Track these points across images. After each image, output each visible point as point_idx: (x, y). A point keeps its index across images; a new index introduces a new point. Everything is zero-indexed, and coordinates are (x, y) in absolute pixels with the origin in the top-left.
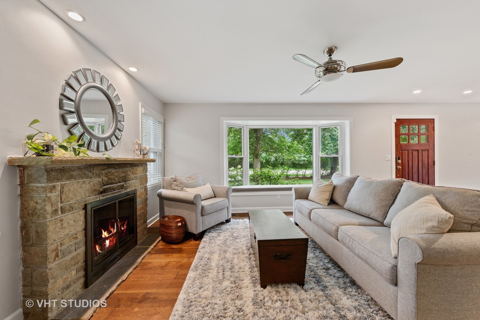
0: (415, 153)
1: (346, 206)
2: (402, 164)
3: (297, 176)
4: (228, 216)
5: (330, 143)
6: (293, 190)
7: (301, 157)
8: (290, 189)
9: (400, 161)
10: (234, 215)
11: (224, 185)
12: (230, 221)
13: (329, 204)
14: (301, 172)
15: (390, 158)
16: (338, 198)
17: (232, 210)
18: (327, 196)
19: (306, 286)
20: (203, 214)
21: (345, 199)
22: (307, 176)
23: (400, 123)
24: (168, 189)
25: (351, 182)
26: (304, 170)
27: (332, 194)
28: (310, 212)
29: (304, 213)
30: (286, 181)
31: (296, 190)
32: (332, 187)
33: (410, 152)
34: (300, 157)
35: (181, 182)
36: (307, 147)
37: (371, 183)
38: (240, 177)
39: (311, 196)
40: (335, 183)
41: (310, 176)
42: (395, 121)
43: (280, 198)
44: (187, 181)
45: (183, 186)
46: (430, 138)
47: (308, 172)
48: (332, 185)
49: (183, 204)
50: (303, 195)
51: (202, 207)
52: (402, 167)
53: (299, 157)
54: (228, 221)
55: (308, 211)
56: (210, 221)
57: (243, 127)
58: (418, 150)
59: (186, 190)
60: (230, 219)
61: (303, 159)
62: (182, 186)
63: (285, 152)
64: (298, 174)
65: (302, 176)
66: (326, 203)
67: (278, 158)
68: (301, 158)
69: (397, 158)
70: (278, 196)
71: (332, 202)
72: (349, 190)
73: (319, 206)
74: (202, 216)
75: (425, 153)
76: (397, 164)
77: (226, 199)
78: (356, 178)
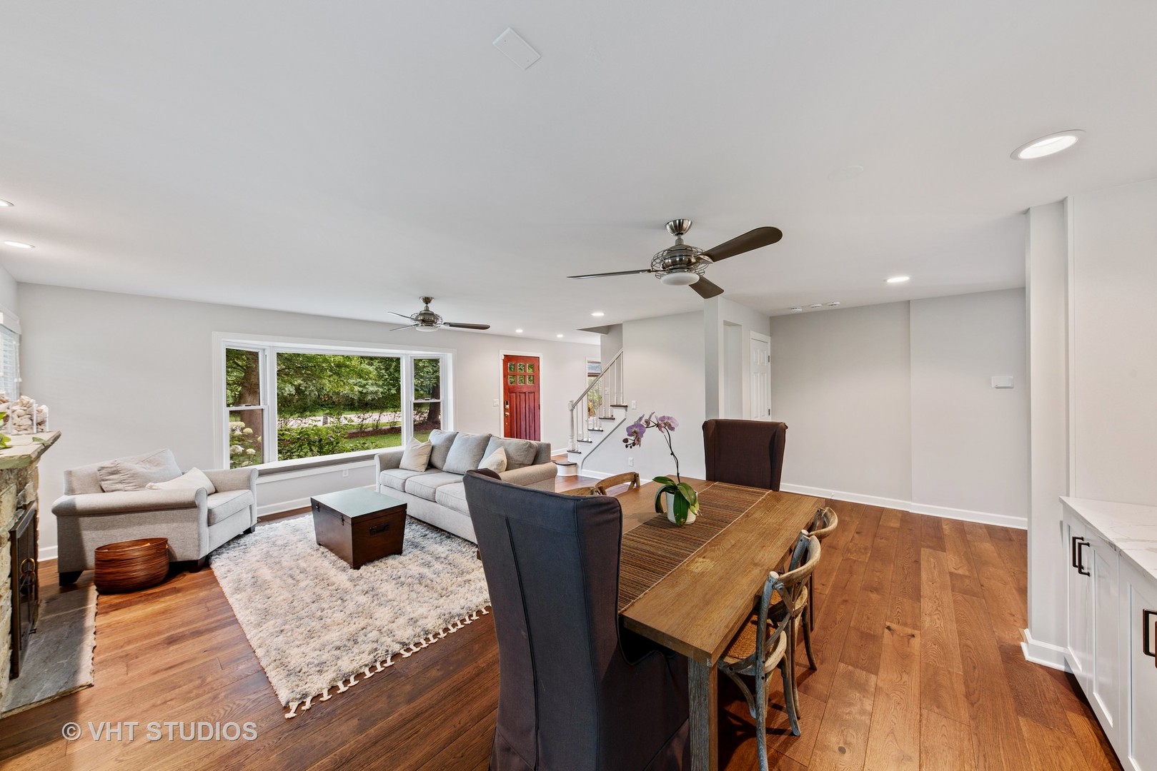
0: (523, 396)
1: (444, 469)
2: (511, 410)
3: (361, 428)
4: (251, 521)
5: (428, 366)
6: (376, 457)
7: (367, 384)
8: (371, 457)
9: (508, 406)
10: (263, 520)
11: (222, 468)
12: (254, 531)
13: (427, 469)
14: (372, 418)
15: (498, 403)
16: (437, 460)
17: (259, 512)
18: (424, 459)
19: (404, 553)
20: (212, 521)
21: (444, 460)
22: (384, 428)
23: (508, 359)
24: (87, 493)
25: (451, 440)
26: (375, 415)
27: (431, 456)
28: (405, 482)
29: (395, 486)
30: (350, 445)
31: (381, 458)
32: (430, 448)
33: (518, 394)
34: (365, 385)
35: (134, 474)
36: (383, 371)
37: (467, 439)
38: (239, 447)
39: (403, 464)
40: (433, 443)
41: (389, 427)
42: (503, 357)
43: (347, 475)
44: (145, 470)
45: (139, 480)
46: (535, 379)
47: (386, 418)
48: (430, 445)
49: (157, 513)
50: (392, 463)
51: (210, 511)
52: (510, 413)
53: (362, 384)
54: (248, 531)
55: (402, 481)
56: (222, 533)
57: (264, 350)
58: (525, 393)
59: (154, 488)
60: (254, 526)
61: (372, 389)
62: (140, 482)
63: (330, 376)
64: (362, 425)
65: (371, 429)
66: (423, 468)
67: (306, 387)
68: (367, 386)
69: (506, 403)
70: (344, 472)
71: (431, 466)
72: (448, 449)
73: (416, 473)
74: (209, 526)
75: (532, 395)
76: (505, 410)
77: (248, 490)
78: (456, 435)
